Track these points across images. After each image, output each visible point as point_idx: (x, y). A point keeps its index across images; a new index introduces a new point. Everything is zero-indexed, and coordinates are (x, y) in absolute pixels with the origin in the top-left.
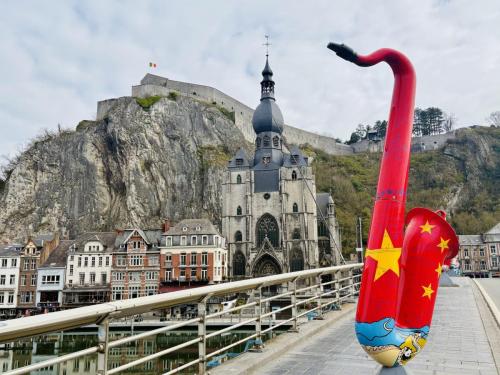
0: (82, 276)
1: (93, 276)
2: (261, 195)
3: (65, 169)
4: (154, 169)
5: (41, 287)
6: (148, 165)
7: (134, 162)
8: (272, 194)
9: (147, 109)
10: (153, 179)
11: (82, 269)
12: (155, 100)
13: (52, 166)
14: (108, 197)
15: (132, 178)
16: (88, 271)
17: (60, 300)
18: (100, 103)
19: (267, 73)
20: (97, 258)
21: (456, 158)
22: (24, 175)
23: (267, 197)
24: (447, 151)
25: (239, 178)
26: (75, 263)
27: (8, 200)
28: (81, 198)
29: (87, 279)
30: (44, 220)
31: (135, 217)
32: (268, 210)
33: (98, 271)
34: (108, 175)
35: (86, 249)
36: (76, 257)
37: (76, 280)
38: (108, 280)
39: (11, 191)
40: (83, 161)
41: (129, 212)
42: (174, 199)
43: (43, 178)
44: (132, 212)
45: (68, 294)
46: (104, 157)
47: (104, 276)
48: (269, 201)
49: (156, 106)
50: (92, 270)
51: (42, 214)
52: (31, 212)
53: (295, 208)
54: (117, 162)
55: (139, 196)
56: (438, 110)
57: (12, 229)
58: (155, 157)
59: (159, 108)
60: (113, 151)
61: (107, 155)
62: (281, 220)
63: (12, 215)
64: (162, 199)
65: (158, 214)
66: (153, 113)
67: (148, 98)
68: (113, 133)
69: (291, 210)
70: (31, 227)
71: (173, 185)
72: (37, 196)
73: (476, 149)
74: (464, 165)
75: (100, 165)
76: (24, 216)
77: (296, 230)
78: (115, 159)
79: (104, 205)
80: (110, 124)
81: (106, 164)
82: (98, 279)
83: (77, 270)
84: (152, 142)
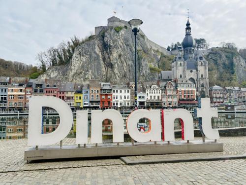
0: (151, 97)
1: (154, 97)
2: (189, 71)
3: (91, 56)
4: (122, 58)
5: (139, 100)
6: (120, 56)
7: (115, 55)
8: (193, 70)
9: (118, 32)
10: (122, 62)
11: (151, 94)
12: (121, 28)
13: (86, 54)
14: (104, 68)
15: (115, 61)
16: (153, 95)
17: (145, 105)
18: (96, 28)
19: (188, 25)
20: (156, 90)
21: (213, 60)
22: (77, 57)
23: (191, 71)
24: (210, 57)
25: (181, 64)
26: (148, 92)
27: (72, 68)
28: (97, 68)
29: (153, 98)
30: (86, 77)
31: (117, 77)
32: (192, 76)
33: (157, 95)
34: (104, 59)
35: (152, 87)
36: (149, 90)
37: (149, 98)
38: (160, 98)
39: (73, 64)
40: (95, 53)
41: (115, 75)
42: (129, 71)
43: (84, 59)
44: (117, 75)
45: (148, 103)
46: (102, 51)
47: (158, 97)
48: (192, 73)
49: (121, 31)
50: (154, 95)
51: (85, 74)
52: (81, 73)
53: (202, 76)
54: (108, 54)
55: (118, 68)
56: (204, 40)
57: (76, 80)
58: (122, 53)
59: (122, 32)
60: (106, 49)
61: (103, 51)
62: (197, 80)
63: (74, 74)
64: (125, 70)
65: (125, 76)
66: (120, 34)
67: (118, 27)
68: (107, 41)
69: (200, 77)
70: (82, 79)
71: (129, 65)
72: (82, 67)
73: (220, 57)
74: (217, 63)
75: (100, 55)
76: (79, 74)
77: (202, 84)
78: (107, 53)
79: (104, 72)
80: (105, 38)
81: (103, 55)
82: (157, 98)
83: (149, 95)
84: (121, 47)
